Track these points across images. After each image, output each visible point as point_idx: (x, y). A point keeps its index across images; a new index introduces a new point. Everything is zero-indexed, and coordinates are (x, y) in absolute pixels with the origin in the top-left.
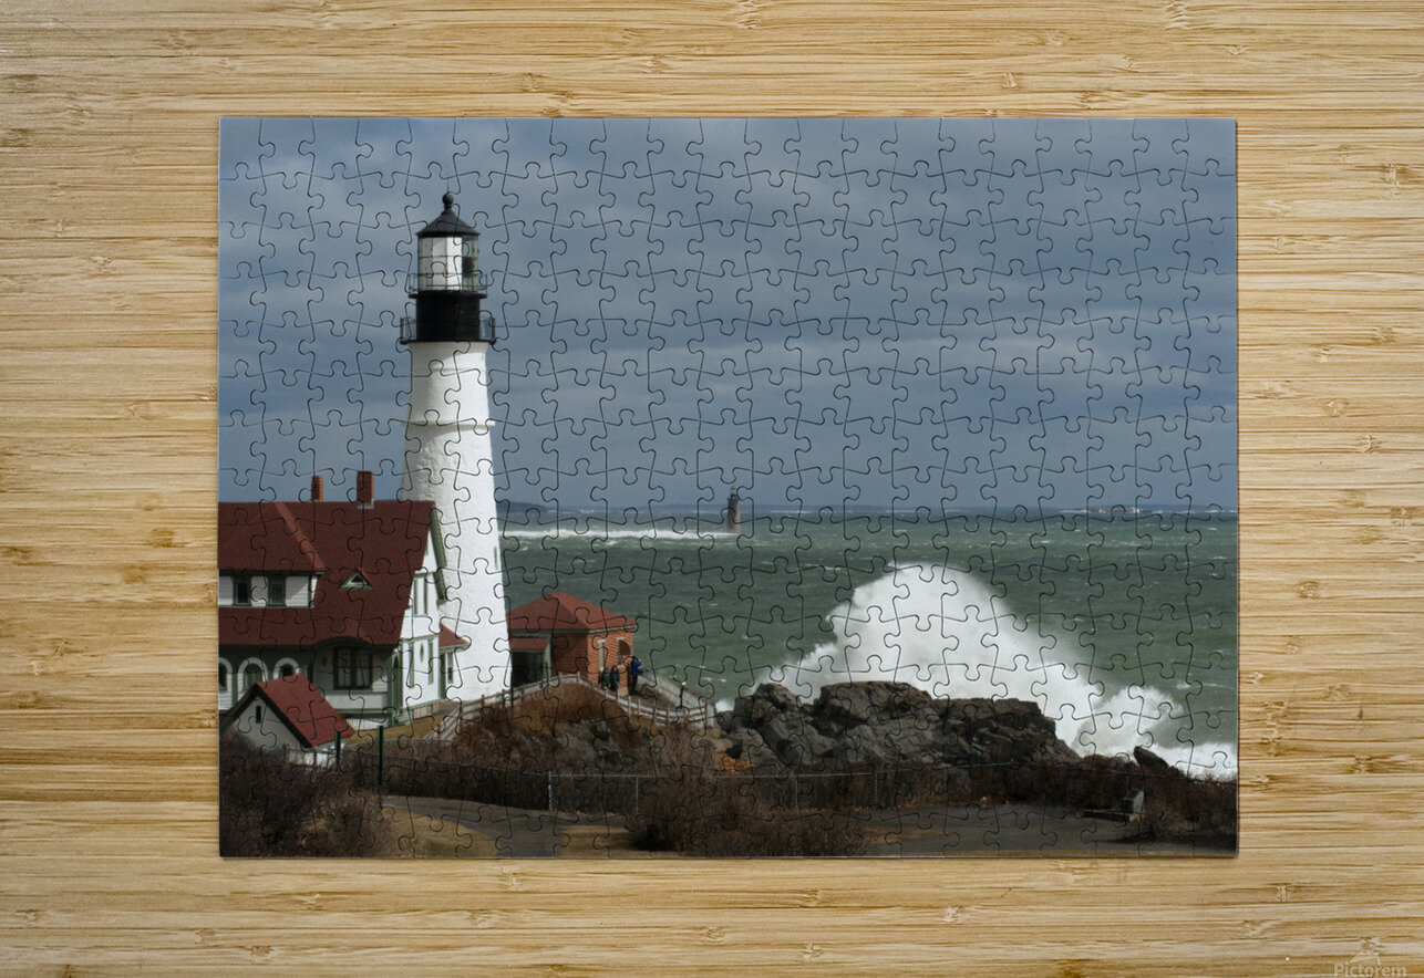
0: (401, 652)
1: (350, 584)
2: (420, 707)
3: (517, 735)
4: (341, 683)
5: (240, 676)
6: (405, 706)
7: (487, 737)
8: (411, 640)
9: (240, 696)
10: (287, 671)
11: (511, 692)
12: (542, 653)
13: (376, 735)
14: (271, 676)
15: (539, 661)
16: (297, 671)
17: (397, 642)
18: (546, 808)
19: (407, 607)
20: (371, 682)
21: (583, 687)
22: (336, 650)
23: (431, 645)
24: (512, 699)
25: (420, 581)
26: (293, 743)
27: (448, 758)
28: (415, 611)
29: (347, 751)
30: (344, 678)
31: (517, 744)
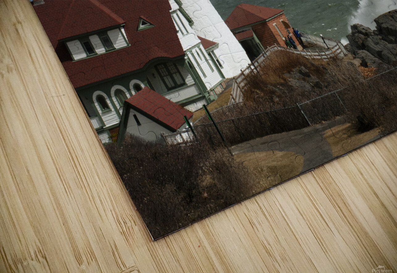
0: (189, 58)
1: (142, 27)
2: (216, 87)
3: (270, 87)
4: (170, 86)
5: (114, 99)
6: (209, 89)
7: (257, 94)
8: (190, 50)
9: (121, 112)
10: (137, 88)
11: (253, 64)
12: (253, 38)
13: (204, 112)
14: (131, 94)
15: (254, 43)
16: (143, 86)
17: (183, 54)
18: (309, 125)
19: (177, 32)
20: (184, 80)
21: (281, 50)
22: (156, 67)
23: (200, 49)
24: (256, 68)
25: (175, 15)
26: (166, 132)
27: (247, 113)
28: (183, 33)
29: (196, 127)
30: (170, 83)
31: (273, 92)
